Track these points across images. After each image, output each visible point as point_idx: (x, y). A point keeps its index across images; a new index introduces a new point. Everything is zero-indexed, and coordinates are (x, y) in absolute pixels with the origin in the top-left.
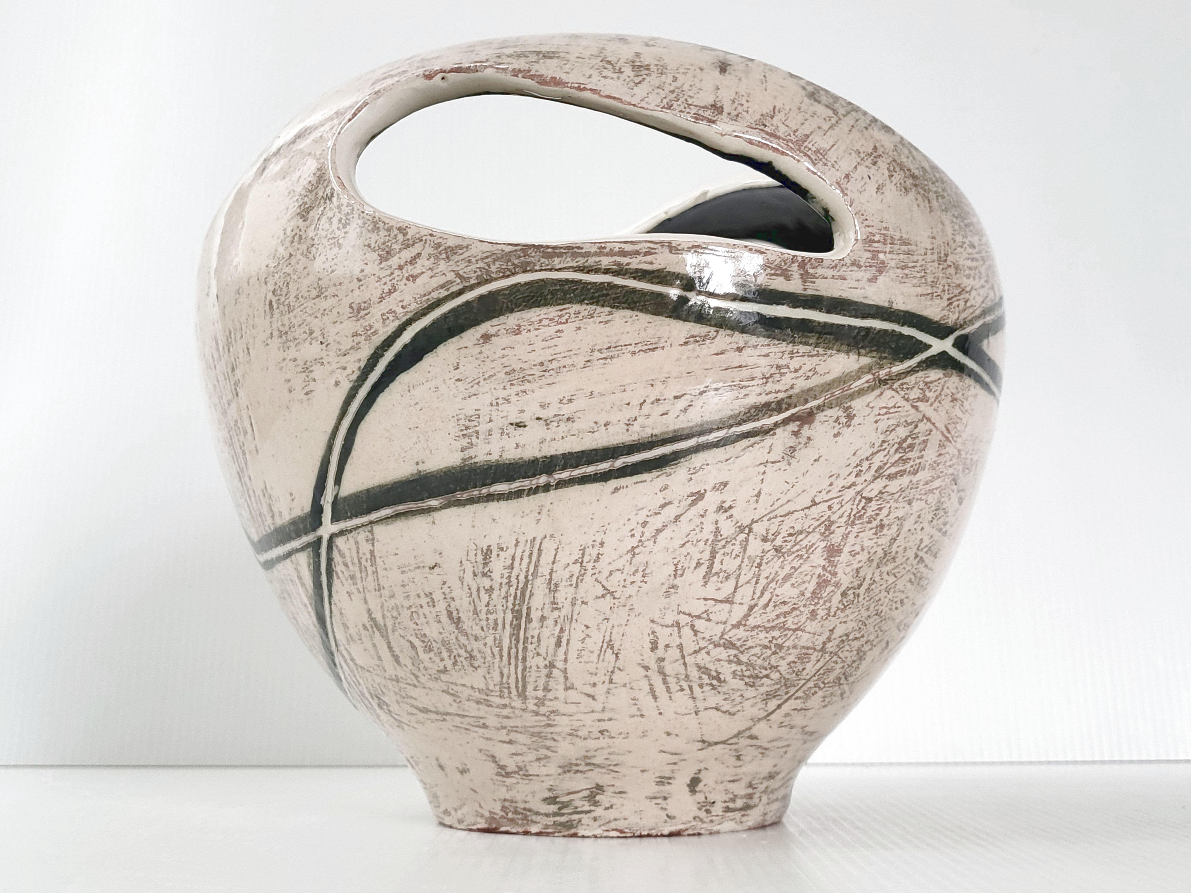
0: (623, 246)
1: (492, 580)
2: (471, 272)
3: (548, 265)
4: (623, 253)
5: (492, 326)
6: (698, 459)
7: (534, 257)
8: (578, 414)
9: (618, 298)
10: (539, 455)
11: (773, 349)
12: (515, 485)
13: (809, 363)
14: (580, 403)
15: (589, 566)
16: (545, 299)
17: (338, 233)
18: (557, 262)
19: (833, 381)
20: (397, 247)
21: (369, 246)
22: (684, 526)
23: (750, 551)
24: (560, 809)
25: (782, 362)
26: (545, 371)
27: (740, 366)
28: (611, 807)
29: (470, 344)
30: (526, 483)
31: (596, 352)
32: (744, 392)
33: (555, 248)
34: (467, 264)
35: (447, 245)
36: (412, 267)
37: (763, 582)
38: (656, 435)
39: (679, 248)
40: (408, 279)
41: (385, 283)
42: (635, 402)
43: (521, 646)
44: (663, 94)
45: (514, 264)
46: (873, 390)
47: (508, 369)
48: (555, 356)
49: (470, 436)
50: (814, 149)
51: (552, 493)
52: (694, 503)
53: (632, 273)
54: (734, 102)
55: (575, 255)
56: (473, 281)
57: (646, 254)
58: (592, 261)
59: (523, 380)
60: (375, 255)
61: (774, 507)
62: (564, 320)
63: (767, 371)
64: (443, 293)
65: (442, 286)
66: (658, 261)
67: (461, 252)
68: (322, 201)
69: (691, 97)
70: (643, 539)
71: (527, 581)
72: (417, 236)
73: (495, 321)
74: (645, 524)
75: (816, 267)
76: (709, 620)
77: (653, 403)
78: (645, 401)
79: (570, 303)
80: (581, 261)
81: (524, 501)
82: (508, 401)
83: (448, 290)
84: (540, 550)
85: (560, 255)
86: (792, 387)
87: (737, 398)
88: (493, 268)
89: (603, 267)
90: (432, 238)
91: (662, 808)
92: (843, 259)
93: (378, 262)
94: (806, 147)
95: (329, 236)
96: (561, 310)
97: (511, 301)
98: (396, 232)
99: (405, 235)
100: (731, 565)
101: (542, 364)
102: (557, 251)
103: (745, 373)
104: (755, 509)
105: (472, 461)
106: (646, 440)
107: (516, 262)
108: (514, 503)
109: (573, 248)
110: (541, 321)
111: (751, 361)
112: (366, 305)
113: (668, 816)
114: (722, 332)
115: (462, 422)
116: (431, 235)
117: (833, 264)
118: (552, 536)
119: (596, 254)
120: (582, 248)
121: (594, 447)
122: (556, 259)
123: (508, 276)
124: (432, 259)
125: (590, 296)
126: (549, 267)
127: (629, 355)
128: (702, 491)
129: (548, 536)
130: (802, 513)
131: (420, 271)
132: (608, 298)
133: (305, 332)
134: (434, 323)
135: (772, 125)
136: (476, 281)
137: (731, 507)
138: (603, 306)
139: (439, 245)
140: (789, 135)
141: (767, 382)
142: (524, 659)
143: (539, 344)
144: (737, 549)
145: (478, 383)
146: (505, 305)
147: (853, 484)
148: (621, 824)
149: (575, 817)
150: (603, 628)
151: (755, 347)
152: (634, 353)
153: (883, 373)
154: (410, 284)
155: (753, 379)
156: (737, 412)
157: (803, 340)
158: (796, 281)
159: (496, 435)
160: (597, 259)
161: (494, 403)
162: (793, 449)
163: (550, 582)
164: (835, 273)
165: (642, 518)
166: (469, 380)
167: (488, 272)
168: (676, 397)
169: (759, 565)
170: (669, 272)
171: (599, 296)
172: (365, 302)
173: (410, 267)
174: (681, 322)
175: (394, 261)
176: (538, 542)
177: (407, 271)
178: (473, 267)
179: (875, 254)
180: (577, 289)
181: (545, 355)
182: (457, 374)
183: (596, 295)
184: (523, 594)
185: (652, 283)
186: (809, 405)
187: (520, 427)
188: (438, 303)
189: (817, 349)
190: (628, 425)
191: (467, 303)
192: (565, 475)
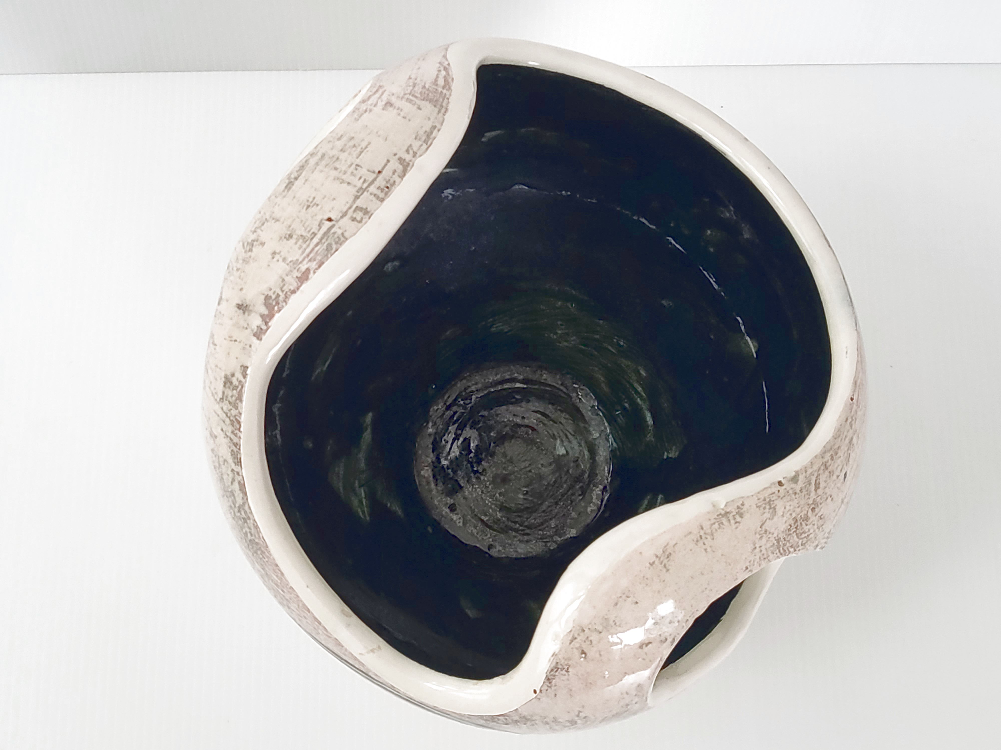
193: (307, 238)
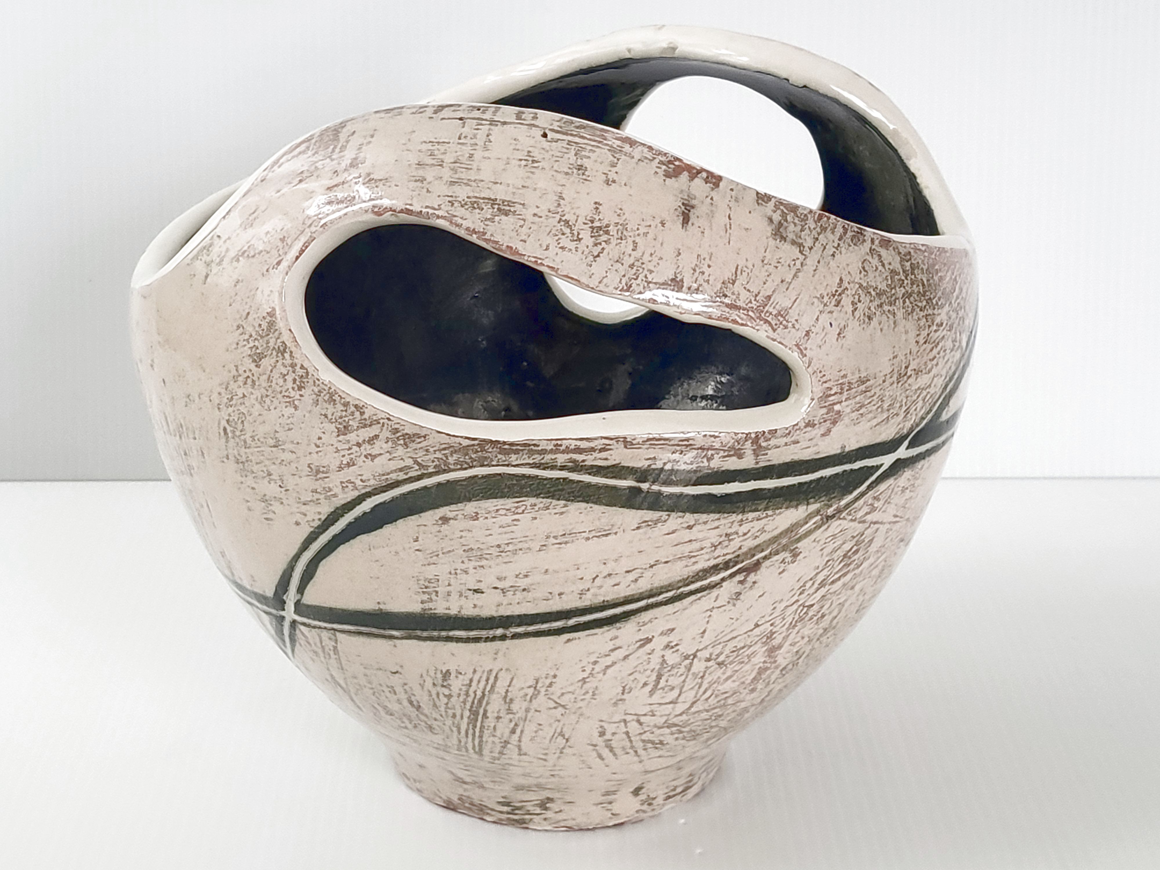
0: (578, 443)
1: (450, 690)
2: (429, 460)
3: (505, 461)
4: (578, 450)
5: (450, 511)
6: (645, 616)
7: (492, 452)
8: (533, 587)
9: (573, 492)
10: (495, 614)
11: (723, 521)
12: (473, 634)
13: (758, 525)
14: (536, 578)
15: (543, 690)
16: (502, 492)
17: (293, 393)
18: (513, 458)
19: (781, 533)
20: (354, 424)
21: (326, 416)
22: (632, 661)
23: (694, 669)
24: (513, 810)
25: (730, 531)
26: (502, 552)
27: (690, 541)
28: (561, 811)
29: (429, 523)
30: (484, 633)
31: (552, 539)
32: (693, 560)
33: (512, 444)
34: (424, 453)
35: (405, 432)
36: (370, 447)
37: (705, 686)
38: (607, 601)
39: (634, 442)
40: (366, 456)
41: (343, 456)
42: (588, 577)
43: (477, 730)
44: (622, 270)
45: (471, 458)
46: (820, 527)
47: (466, 548)
48: (511, 541)
49: (429, 593)
50: (775, 312)
51: (508, 642)
52: (642, 646)
53: (587, 470)
54: (694, 270)
55: (531, 453)
56: (431, 470)
57: (601, 450)
58: (548, 457)
59: (481, 558)
60: (332, 427)
61: (719, 637)
62: (520, 510)
63: (715, 540)
64: (402, 476)
65: (401, 470)
66: (613, 457)
67: (419, 440)
68: (274, 353)
69: (651, 272)
70: (593, 672)
71: (484, 694)
72: (375, 418)
73: (453, 507)
74: (595, 663)
75: (770, 439)
76: (654, 715)
77: (605, 577)
78: (597, 576)
79: (526, 496)
80: (537, 458)
81: (482, 645)
82: (466, 572)
83: (406, 474)
84: (496, 677)
85: (517, 452)
86: (740, 548)
87: (687, 566)
88: (451, 460)
89: (559, 464)
90: (390, 423)
91: (608, 810)
92: (797, 425)
93: (335, 434)
94: (767, 312)
95: (284, 393)
96: (517, 502)
97: (469, 492)
98: (353, 409)
99: (362, 414)
100: (675, 681)
101: (499, 546)
102: (514, 448)
103: (695, 546)
104: (701, 642)
105: (432, 612)
106: (598, 605)
107: (473, 456)
108: (472, 646)
109: (529, 445)
110: (497, 510)
111: (700, 536)
112: (325, 469)
113: (613, 814)
114: (673, 514)
115: (422, 582)
116: (389, 419)
117: (787, 432)
118: (507, 670)
119: (551, 451)
120: (538, 446)
121: (548, 611)
122: (513, 455)
123: (466, 469)
124: (390, 443)
125: (546, 490)
126: (506, 463)
127: (584, 541)
128: (650, 637)
129: (504, 669)
130: (746, 635)
131: (378, 453)
132: (564, 492)
133: (263, 471)
134: (393, 500)
135: (733, 294)
136: (434, 470)
137: (677, 645)
138: (558, 499)
139: (396, 431)
140: (751, 302)
141: (715, 549)
142: (481, 737)
143: (496, 530)
144: (682, 670)
145: (437, 555)
146: (463, 495)
147: (797, 601)
148: (570, 823)
149: (527, 817)
150: (554, 726)
151: (705, 523)
152: (588, 539)
153: (830, 511)
154: (368, 462)
155: (702, 549)
156: (686, 577)
157: (753, 508)
158: (749, 457)
159: (455, 596)
160: (553, 457)
161: (453, 572)
162: (739, 594)
163: (505, 697)
164: (788, 440)
165: (593, 658)
166: (428, 552)
167: (446, 464)
168: (628, 572)
169: (702, 677)
170: (623, 467)
171: (555, 491)
172: (324, 467)
173: (367, 446)
174: (634, 511)
175: (352, 437)
176: (494, 674)
177: (365, 449)
178: (431, 457)
179: (830, 409)
180: (533, 484)
181: (503, 540)
182: (417, 546)
183: (552, 489)
184: (480, 701)
185: (607, 478)
186: (756, 558)
187: (478, 592)
188: (397, 484)
189: (765, 513)
190: (581, 594)
191: (425, 488)
192: (520, 630)
193: (577, 148)
